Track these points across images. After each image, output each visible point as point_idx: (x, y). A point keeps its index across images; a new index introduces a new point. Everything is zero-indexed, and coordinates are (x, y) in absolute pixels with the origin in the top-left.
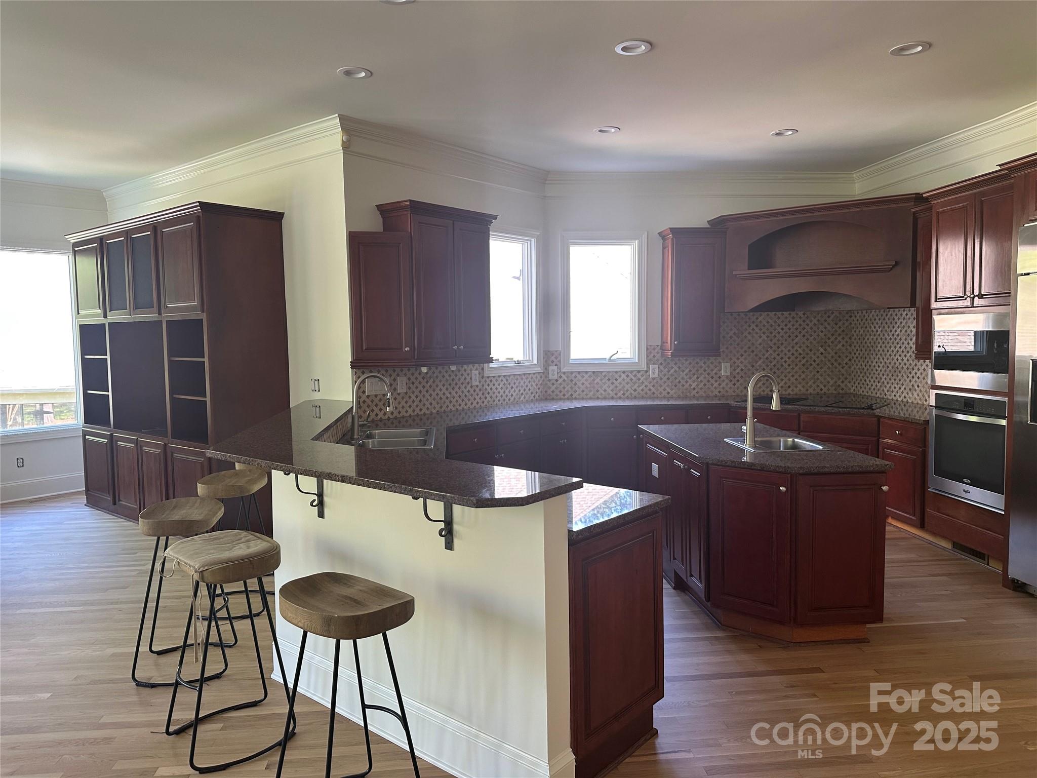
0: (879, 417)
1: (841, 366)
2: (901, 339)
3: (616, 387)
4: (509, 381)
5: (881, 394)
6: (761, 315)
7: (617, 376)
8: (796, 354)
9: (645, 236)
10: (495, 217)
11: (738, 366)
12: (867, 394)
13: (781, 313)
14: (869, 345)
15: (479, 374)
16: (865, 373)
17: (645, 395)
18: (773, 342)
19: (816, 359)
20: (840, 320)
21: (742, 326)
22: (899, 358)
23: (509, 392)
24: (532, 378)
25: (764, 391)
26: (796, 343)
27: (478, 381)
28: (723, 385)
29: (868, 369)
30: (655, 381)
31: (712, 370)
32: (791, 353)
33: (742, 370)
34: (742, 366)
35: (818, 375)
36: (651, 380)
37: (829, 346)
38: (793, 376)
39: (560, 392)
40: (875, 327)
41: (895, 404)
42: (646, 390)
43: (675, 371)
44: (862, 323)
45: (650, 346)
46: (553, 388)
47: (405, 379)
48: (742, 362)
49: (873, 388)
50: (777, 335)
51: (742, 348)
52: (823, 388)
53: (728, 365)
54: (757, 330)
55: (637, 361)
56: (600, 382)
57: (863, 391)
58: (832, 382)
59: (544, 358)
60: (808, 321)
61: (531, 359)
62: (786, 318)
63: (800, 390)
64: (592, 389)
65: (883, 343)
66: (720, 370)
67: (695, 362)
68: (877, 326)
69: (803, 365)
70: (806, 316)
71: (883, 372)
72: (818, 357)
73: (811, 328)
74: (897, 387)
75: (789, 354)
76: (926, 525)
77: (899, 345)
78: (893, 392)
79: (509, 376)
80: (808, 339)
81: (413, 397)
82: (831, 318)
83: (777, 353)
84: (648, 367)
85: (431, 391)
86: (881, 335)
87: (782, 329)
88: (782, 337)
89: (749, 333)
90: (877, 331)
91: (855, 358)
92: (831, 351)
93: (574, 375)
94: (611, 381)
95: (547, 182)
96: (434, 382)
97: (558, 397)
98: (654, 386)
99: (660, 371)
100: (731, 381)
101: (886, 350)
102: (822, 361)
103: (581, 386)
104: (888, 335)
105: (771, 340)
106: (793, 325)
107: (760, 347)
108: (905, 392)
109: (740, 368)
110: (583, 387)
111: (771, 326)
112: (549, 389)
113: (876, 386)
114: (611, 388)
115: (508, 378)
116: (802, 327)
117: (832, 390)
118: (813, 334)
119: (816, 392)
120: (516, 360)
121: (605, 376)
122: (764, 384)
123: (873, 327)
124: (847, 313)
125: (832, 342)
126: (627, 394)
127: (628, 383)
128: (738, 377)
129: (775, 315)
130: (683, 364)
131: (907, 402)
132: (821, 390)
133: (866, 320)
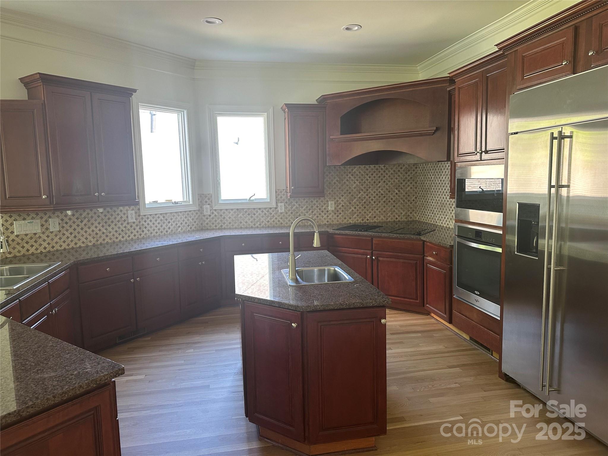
0: (424, 241)
1: (410, 202)
2: (445, 184)
3: (255, 219)
4: (166, 217)
5: (434, 222)
6: (355, 168)
7: (255, 212)
8: (380, 194)
9: (271, 110)
10: (135, 91)
11: (340, 203)
12: (426, 221)
13: (368, 166)
14: (427, 188)
15: (136, 213)
16: (425, 207)
17: (276, 225)
18: (364, 186)
19: (393, 198)
20: (409, 171)
21: (342, 175)
22: (444, 197)
23: (167, 226)
24: (188, 214)
25: (358, 220)
26: (379, 187)
27: (134, 218)
28: (330, 216)
29: (426, 204)
30: (282, 215)
31: (322, 206)
32: (376, 193)
33: (343, 206)
34: (342, 203)
35: (394, 209)
36: (279, 214)
37: (402, 188)
38: (377, 209)
39: (213, 224)
40: (430, 175)
41: (442, 228)
42: (276, 221)
43: (297, 208)
44: (423, 172)
45: (278, 190)
46: (207, 221)
47: (57, 221)
48: (342, 201)
49: (429, 217)
50: (366, 181)
51: (342, 191)
52: (398, 217)
53: (333, 202)
54: (352, 178)
55: (269, 201)
56: (242, 216)
57: (423, 219)
58: (404, 213)
59: (199, 199)
60: (387, 171)
61: (188, 200)
62: (372, 169)
63: (382, 219)
64: (237, 221)
65: (435, 186)
66: (328, 206)
67: (311, 200)
68: (432, 175)
69: (384, 202)
70: (386, 168)
71: (435, 206)
72: (394, 196)
73: (389, 176)
74: (443, 217)
75: (375, 195)
76: (453, 321)
77: (444, 188)
78: (441, 220)
79: (166, 214)
80: (387, 184)
81: (67, 234)
82: (403, 169)
83: (366, 194)
84: (277, 205)
85: (86, 229)
86: (434, 180)
87: (370, 177)
88: (370, 182)
89: (347, 180)
90: (432, 178)
91: (419, 197)
92: (402, 192)
93: (222, 211)
94: (250, 216)
95: (195, 68)
96: (89, 221)
97: (212, 228)
98: (281, 218)
99: (286, 208)
100: (335, 214)
101: (437, 191)
102: (397, 199)
103: (228, 219)
104: (438, 181)
105: (362, 185)
106: (377, 174)
107: (355, 190)
108: (448, 221)
109: (341, 205)
110: (230, 220)
111: (362, 175)
112: (204, 222)
113: (431, 216)
114: (250, 221)
115: (165, 215)
116: (383, 176)
117: (404, 219)
118: (390, 180)
119: (393, 220)
120: (173, 201)
121: (246, 212)
122: (358, 215)
123: (429, 175)
124: (414, 166)
125: (404, 186)
126: (263, 224)
127: (263, 217)
128: (340, 211)
129: (365, 167)
130: (302, 202)
131: (449, 228)
132: (397, 218)
133: (425, 170)
